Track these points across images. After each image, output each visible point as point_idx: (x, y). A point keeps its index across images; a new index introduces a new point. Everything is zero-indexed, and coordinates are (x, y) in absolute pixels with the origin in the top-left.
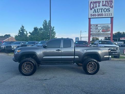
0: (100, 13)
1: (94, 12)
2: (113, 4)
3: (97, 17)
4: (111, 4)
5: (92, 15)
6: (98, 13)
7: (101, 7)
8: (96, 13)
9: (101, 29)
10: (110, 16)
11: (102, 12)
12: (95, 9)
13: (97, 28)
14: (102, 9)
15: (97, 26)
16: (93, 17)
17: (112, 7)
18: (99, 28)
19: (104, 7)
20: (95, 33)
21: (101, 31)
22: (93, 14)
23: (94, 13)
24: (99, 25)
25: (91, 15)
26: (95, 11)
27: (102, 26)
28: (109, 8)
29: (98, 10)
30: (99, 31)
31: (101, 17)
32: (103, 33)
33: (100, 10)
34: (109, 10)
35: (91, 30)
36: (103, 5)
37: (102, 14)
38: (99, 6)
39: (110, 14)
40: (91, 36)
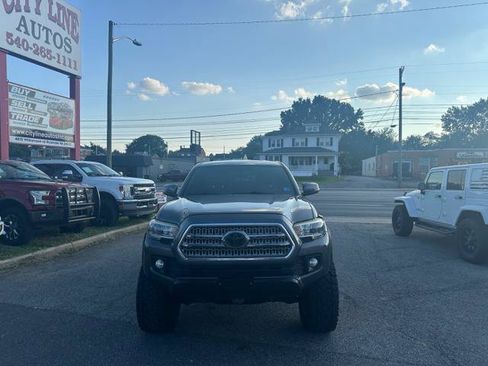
0: (41, 43)
1: (18, 29)
2: (78, 30)
3: (30, 54)
4: (74, 27)
5: (14, 38)
6: (37, 42)
7: (43, 20)
8: (26, 37)
9: (46, 114)
11: (47, 42)
12: (23, 18)
13: (34, 106)
14: (48, 30)
15: (32, 94)
16: (14, 48)
17: (76, 39)
18: (42, 107)
19: (54, 27)
20: (26, 126)
21: (46, 120)
22: (18, 38)
23: (22, 36)
24: (38, 95)
25: (9, 35)
26: (25, 26)
27: (49, 101)
28: (69, 37)
29: (36, 26)
30: (41, 119)
31: (45, 61)
32: (54, 130)
33: (43, 33)
34: (70, 47)
35: (11, 109)
36: (51, 18)
37: (49, 51)
38: (38, 12)
39: (73, 63)
40: (13, 139)
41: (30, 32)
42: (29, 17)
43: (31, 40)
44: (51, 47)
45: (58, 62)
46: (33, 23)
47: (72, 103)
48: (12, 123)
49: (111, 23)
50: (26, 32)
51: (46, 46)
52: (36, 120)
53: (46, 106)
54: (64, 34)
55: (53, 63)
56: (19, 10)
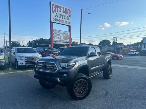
0: (61, 19)
1: (56, 17)
2: (70, 14)
3: (58, 22)
4: (69, 13)
7: (62, 13)
10: (69, 25)
11: (62, 18)
12: (57, 13)
13: (59, 34)
14: (62, 15)
15: (59, 32)
16: (55, 21)
17: (70, 16)
18: (61, 35)
19: (64, 14)
20: (57, 40)
21: (62, 38)
22: (55, 19)
23: (56, 18)
24: (60, 32)
25: (53, 18)
26: (57, 15)
27: (63, 33)
28: (68, 16)
29: (60, 15)
30: (61, 38)
31: (62, 23)
32: (64, 40)
33: (61, 16)
34: (68, 19)
35: (54, 35)
36: (63, 12)
37: (63, 21)
38: (60, 11)
39: (69, 23)
40: (54, 43)
41: (58, 16)
42: (58, 13)
43: (58, 19)
44: (64, 19)
45: (65, 23)
46: (59, 14)
47: (69, 33)
48: (54, 39)
49: (81, 10)
50: (57, 17)
51: (62, 19)
52: (60, 38)
53: (62, 34)
54: (67, 15)
55: (64, 23)
56: (56, 12)
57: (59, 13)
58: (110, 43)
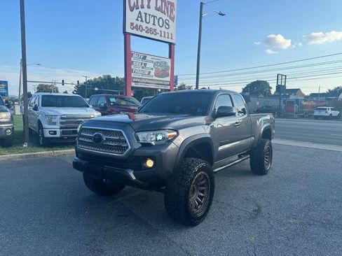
0: (150, 26)
1: (137, 20)
2: (175, 13)
3: (143, 34)
4: (172, 11)
5: (135, 25)
6: (147, 25)
7: (152, 11)
8: (142, 23)
9: (152, 69)
10: (170, 41)
11: (154, 24)
12: (140, 12)
13: (145, 64)
14: (154, 17)
15: (144, 58)
16: (135, 32)
17: (173, 20)
18: (150, 65)
19: (159, 14)
20: (141, 77)
21: (153, 73)
22: (137, 25)
23: (139, 23)
24: (148, 58)
25: (132, 24)
26: (141, 17)
27: (155, 61)
28: (168, 19)
29: (148, 16)
30: (150, 72)
31: (153, 36)
32: (158, 79)
33: (152, 19)
34: (168, 25)
35: (132, 67)
36: (157, 9)
37: (155, 30)
38: (149, 7)
39: (170, 36)
40: (133, 84)
41: (144, 20)
42: (143, 11)
43: (144, 25)
44: (157, 27)
45: (161, 36)
46: (146, 14)
47: (170, 60)
48: (133, 75)
49: (202, 4)
50: (142, 21)
51: (153, 27)
52: (146, 73)
53: (152, 64)
54: (165, 17)
55: (157, 37)
56: (138, 8)
57: (145, 10)
58: (271, 88)
